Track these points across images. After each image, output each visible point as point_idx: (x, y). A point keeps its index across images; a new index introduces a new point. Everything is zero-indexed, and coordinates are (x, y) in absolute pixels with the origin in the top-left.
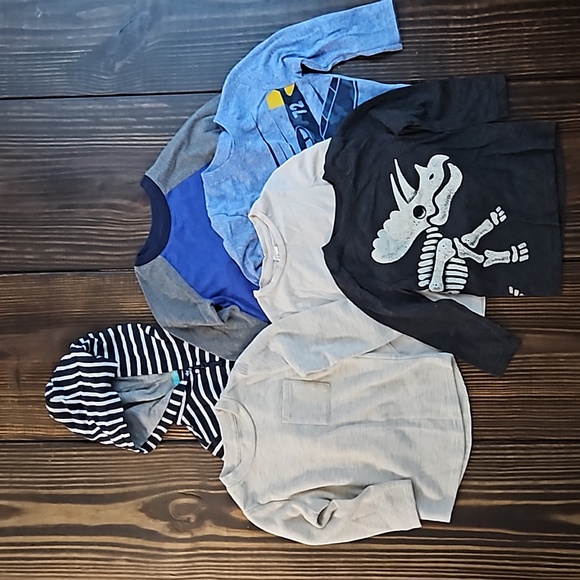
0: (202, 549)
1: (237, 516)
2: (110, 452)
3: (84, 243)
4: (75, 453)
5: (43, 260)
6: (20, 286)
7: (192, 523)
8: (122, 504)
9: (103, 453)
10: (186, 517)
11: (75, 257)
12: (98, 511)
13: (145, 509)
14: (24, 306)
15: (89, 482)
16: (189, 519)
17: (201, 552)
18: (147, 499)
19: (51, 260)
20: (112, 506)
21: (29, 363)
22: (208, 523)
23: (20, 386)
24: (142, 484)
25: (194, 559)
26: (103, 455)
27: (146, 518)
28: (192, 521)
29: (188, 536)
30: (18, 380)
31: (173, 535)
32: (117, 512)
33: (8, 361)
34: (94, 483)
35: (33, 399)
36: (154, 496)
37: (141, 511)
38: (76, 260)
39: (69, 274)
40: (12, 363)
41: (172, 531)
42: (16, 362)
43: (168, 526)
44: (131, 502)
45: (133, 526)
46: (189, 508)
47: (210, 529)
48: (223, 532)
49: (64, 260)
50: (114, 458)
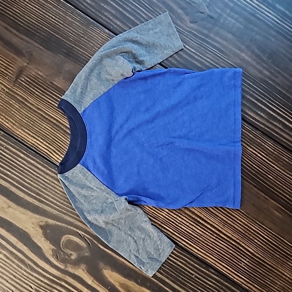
0: (66, 282)
1: (107, 275)
2: (48, 172)
3: (131, 18)
4: (22, 155)
5: (95, 9)
6: (66, 14)
7: (71, 259)
8: (30, 213)
9: (43, 168)
10: (70, 252)
11: (118, 23)
12: (9, 207)
13: (44, 228)
14: (59, 30)
15: (17, 182)
16: (71, 255)
17: (63, 284)
18: (51, 221)
19: (100, 12)
20: (22, 210)
21: (34, 71)
22: (83, 266)
23: (15, 82)
24: (55, 209)
25: (54, 286)
26: (42, 171)
27: (41, 235)
28: (73, 257)
29: (62, 267)
30: (17, 77)
31: (52, 260)
32: (23, 217)
33: (19, 59)
34: (21, 186)
35: (18, 97)
36: (57, 223)
37: (41, 227)
38: (118, 25)
39: (107, 31)
40: (21, 62)
41: (53, 256)
42: (26, 64)
43: (53, 250)
44: (38, 216)
45: (27, 234)
46: (76, 247)
47: (81, 272)
48: (89, 280)
49: (109, 19)
50: (47, 177)
